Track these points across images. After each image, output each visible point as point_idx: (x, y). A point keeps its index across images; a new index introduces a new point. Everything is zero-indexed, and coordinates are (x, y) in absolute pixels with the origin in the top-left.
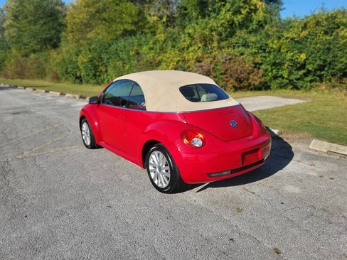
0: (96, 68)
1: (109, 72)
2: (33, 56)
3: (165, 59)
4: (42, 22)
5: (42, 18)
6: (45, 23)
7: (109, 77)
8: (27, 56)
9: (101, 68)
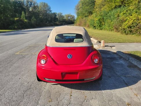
0: (101, 22)
1: (106, 24)
2: (84, 18)
3: (129, 19)
4: (90, 5)
5: (90, 4)
6: (91, 5)
7: (105, 27)
8: (83, 18)
9: (103, 23)
